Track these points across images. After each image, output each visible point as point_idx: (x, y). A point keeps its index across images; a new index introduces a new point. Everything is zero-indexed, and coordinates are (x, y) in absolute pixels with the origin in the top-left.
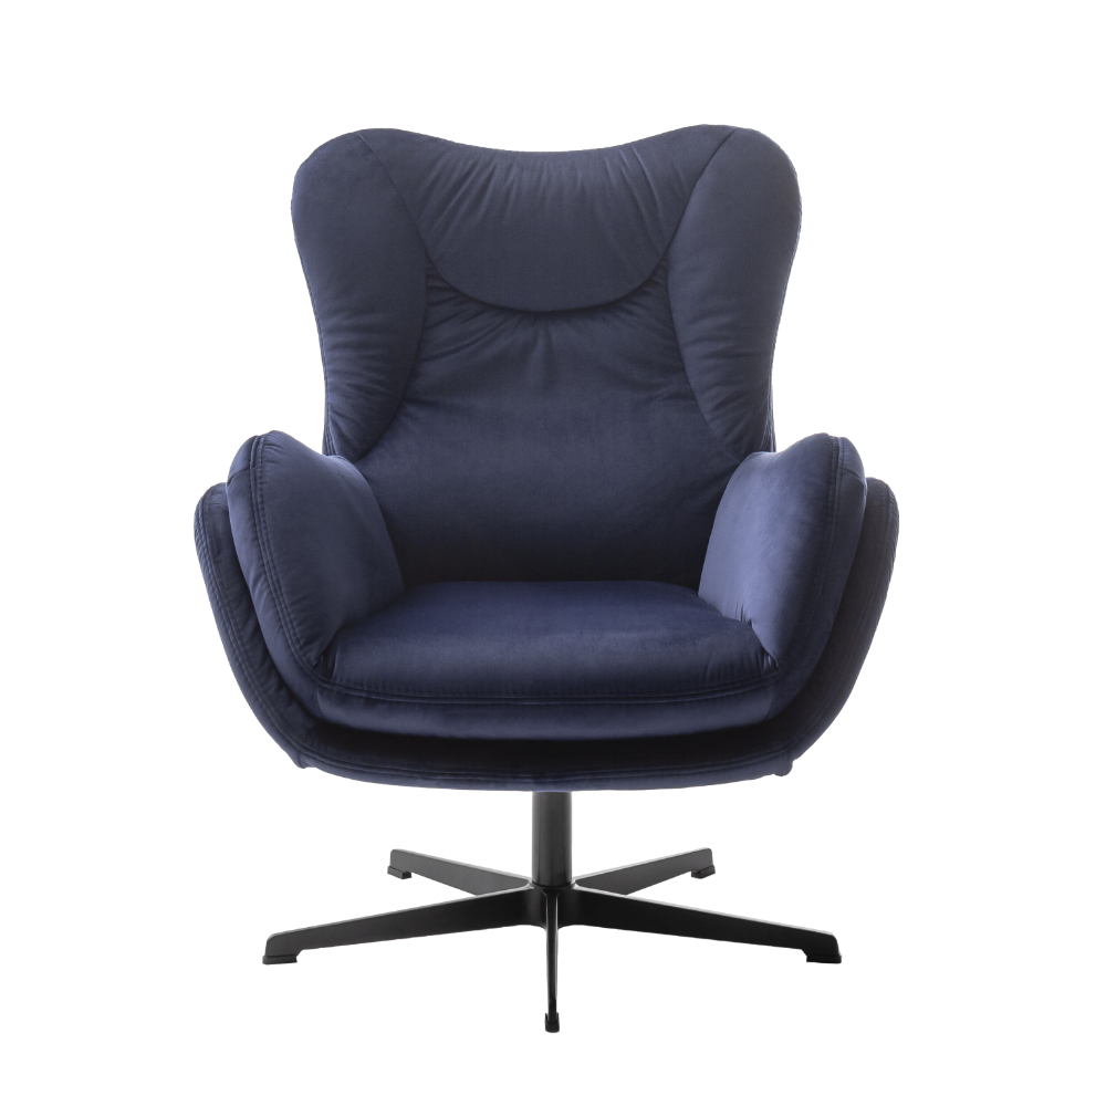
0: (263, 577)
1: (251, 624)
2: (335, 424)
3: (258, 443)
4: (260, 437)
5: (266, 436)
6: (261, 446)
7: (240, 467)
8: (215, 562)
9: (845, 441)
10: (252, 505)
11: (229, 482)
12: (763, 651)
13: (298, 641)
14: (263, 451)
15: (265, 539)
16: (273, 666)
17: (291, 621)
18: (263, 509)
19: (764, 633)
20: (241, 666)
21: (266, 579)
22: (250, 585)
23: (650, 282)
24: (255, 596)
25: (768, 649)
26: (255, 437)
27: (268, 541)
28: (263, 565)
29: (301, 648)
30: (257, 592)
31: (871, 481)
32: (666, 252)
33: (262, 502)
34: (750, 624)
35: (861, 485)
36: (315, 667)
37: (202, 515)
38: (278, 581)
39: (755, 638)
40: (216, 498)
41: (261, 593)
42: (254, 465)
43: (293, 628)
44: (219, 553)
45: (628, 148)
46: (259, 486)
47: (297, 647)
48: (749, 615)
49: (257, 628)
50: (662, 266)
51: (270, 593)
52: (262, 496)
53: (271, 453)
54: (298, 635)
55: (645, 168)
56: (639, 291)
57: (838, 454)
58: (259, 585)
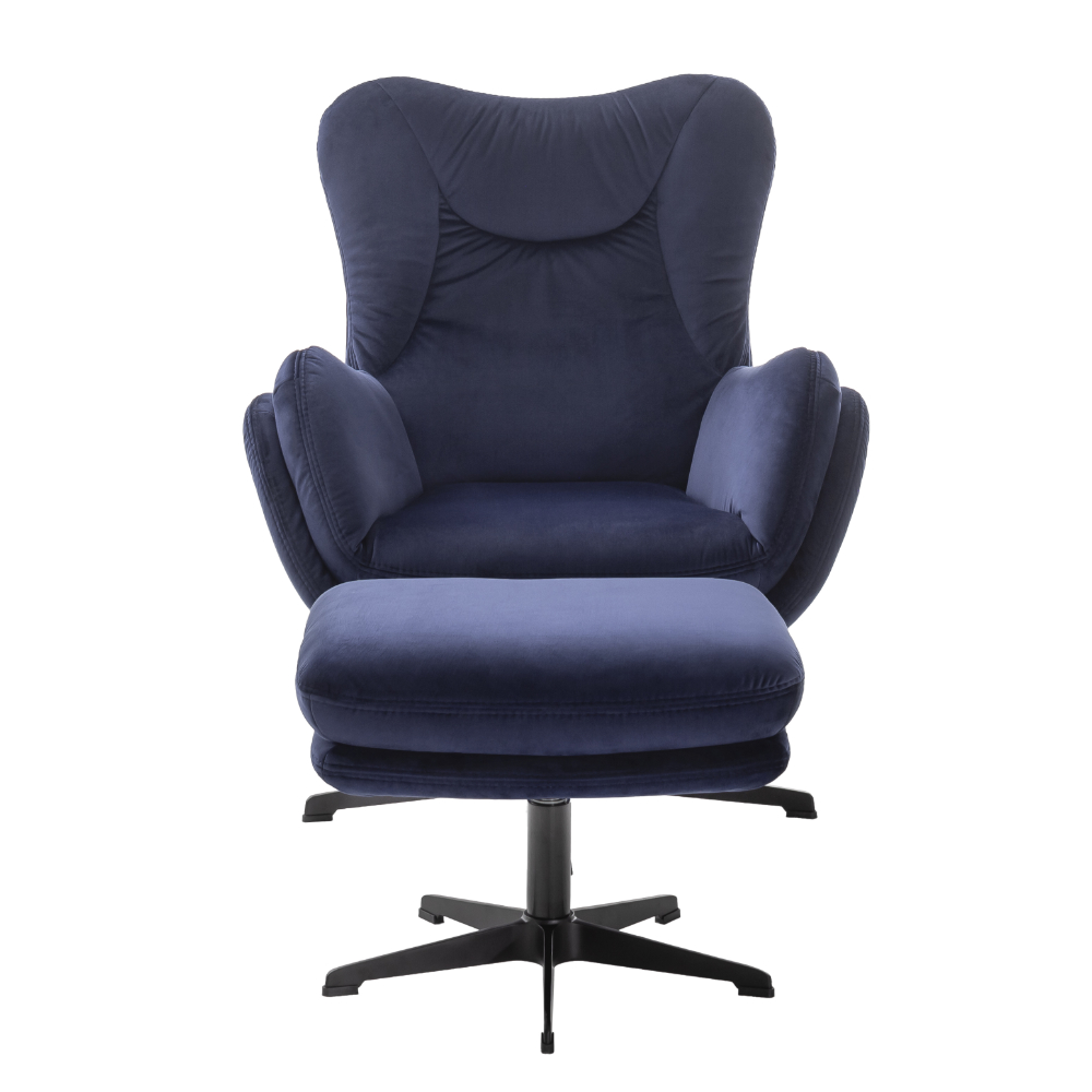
0: (308, 475)
1: (297, 516)
2: (358, 343)
3: (300, 357)
4: (302, 352)
5: (307, 350)
6: (303, 360)
7: (284, 379)
8: (264, 463)
9: (821, 354)
10: (297, 411)
11: (276, 391)
12: (752, 539)
13: (340, 531)
14: (305, 364)
15: (309, 441)
16: (317, 554)
17: (334, 514)
18: (307, 415)
19: (753, 522)
20: (288, 554)
21: (311, 477)
22: (296, 481)
23: (639, 215)
24: (300, 493)
25: (756, 535)
26: (297, 352)
27: (312, 443)
28: (308, 464)
29: (343, 537)
30: (302, 490)
31: (844, 389)
32: (655, 189)
33: (307, 409)
34: (739, 515)
35: (835, 393)
36: (356, 554)
37: (251, 421)
38: (322, 478)
39: (744, 527)
40: (262, 406)
41: (306, 490)
42: (298, 376)
43: (336, 519)
44: (267, 454)
45: (621, 94)
46: (303, 394)
47: (340, 536)
48: (738, 507)
49: (303, 519)
50: (652, 201)
51: (315, 488)
52: (306, 403)
53: (313, 365)
54: (341, 526)
55: (636, 113)
56: (630, 223)
57: (816, 365)
58: (305, 481)
